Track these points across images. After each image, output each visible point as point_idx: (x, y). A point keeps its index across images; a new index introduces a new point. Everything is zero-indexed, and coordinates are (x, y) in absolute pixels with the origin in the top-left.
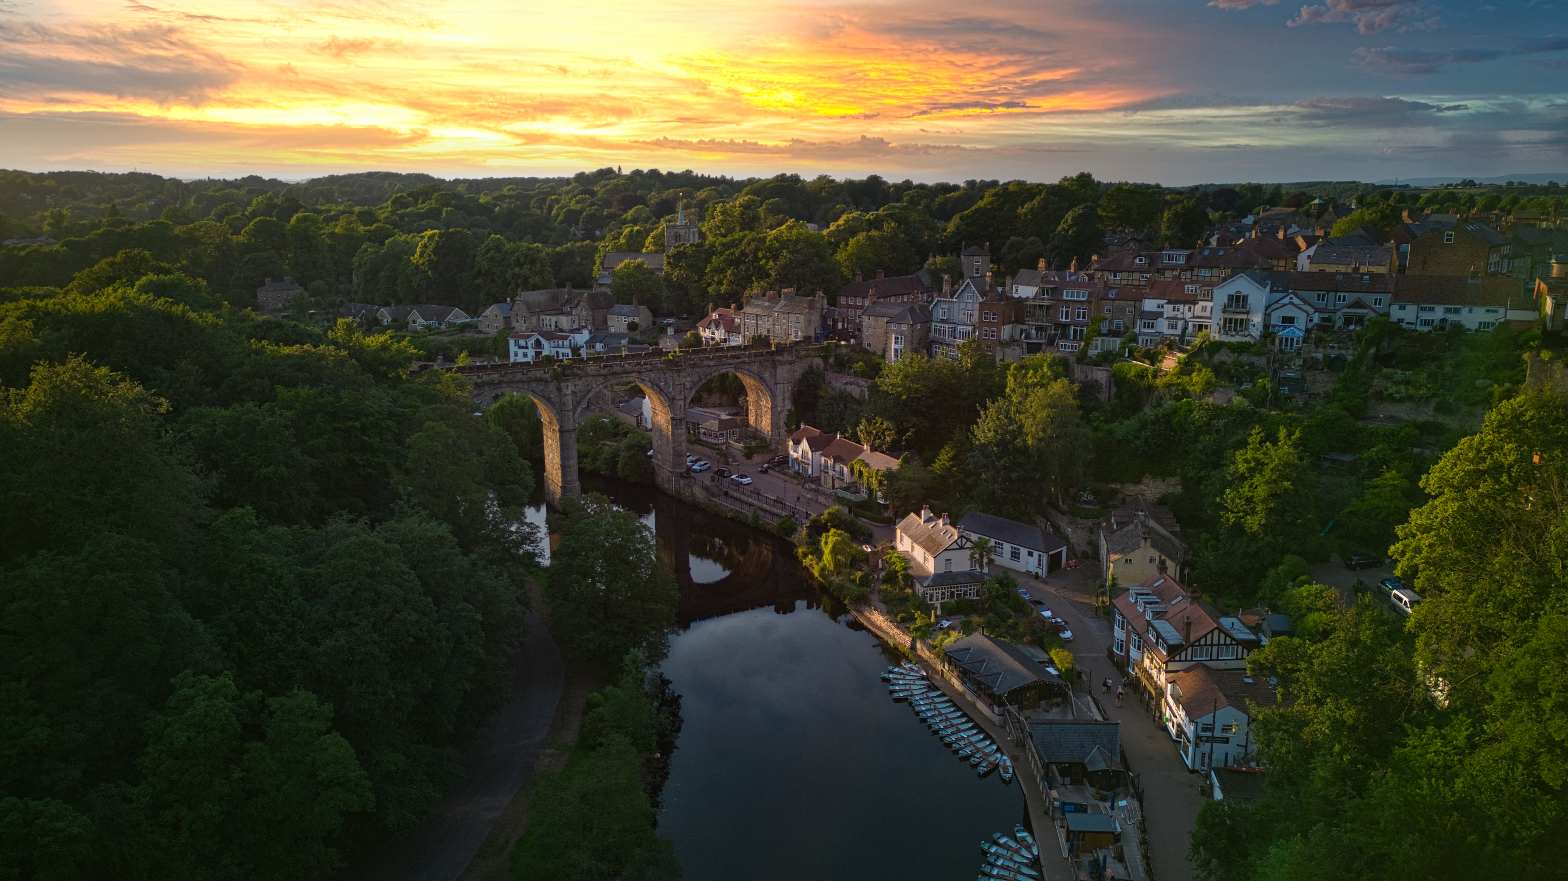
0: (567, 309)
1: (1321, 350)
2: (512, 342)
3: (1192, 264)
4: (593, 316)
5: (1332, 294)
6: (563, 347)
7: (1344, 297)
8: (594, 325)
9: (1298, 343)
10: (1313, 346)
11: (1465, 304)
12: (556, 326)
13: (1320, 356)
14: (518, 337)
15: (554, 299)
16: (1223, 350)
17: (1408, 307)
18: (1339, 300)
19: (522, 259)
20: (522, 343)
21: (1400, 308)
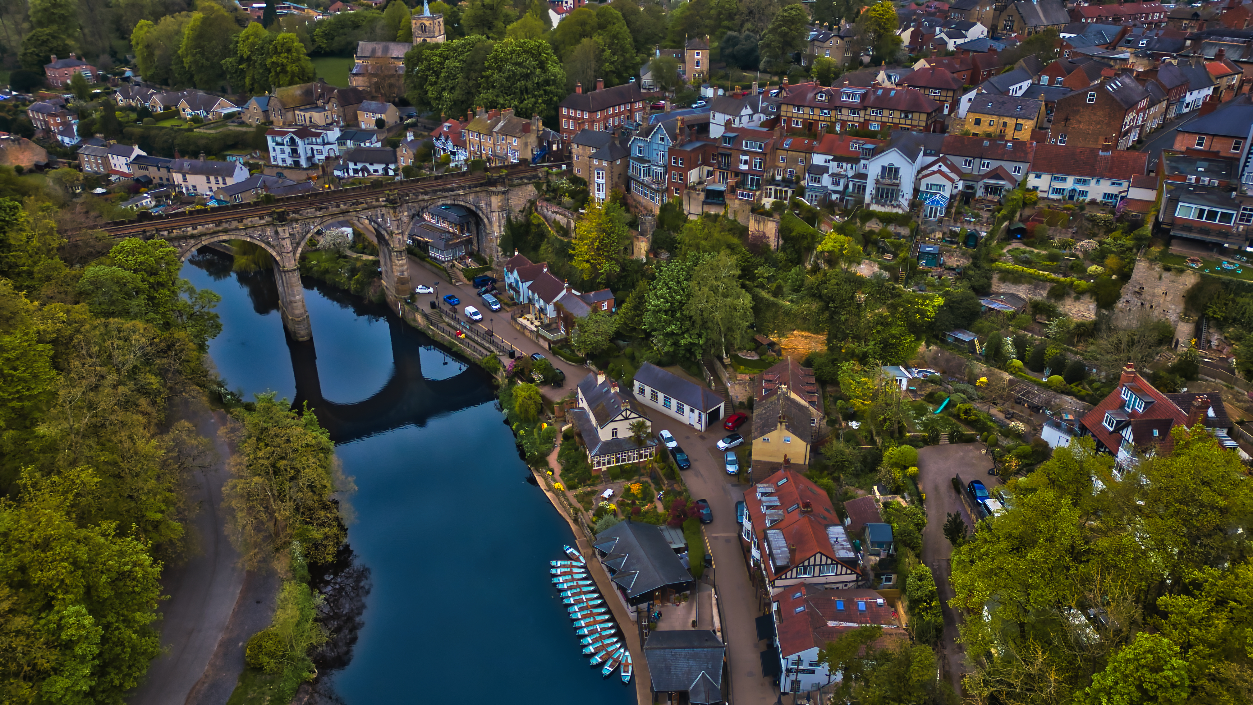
0: (320, 103)
1: (959, 225)
2: (269, 139)
3: (865, 104)
4: (344, 111)
5: (978, 160)
6: (317, 144)
7: (988, 164)
8: (345, 120)
9: (941, 213)
10: (952, 221)
11: (1093, 176)
12: (311, 122)
13: (957, 230)
14: (275, 133)
15: (308, 93)
16: (874, 220)
17: (1043, 176)
18: (983, 166)
19: (279, 48)
20: (279, 139)
21: (1036, 177)
